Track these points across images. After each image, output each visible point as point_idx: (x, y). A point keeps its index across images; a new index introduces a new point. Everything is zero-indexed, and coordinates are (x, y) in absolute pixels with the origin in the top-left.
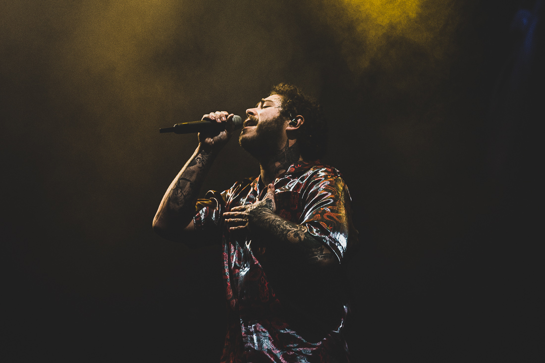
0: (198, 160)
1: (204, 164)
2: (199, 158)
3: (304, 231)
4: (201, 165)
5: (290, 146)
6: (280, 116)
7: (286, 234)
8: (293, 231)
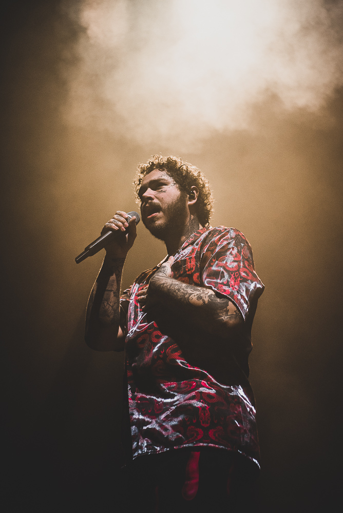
3: (207, 294)
7: (188, 297)
8: (196, 294)
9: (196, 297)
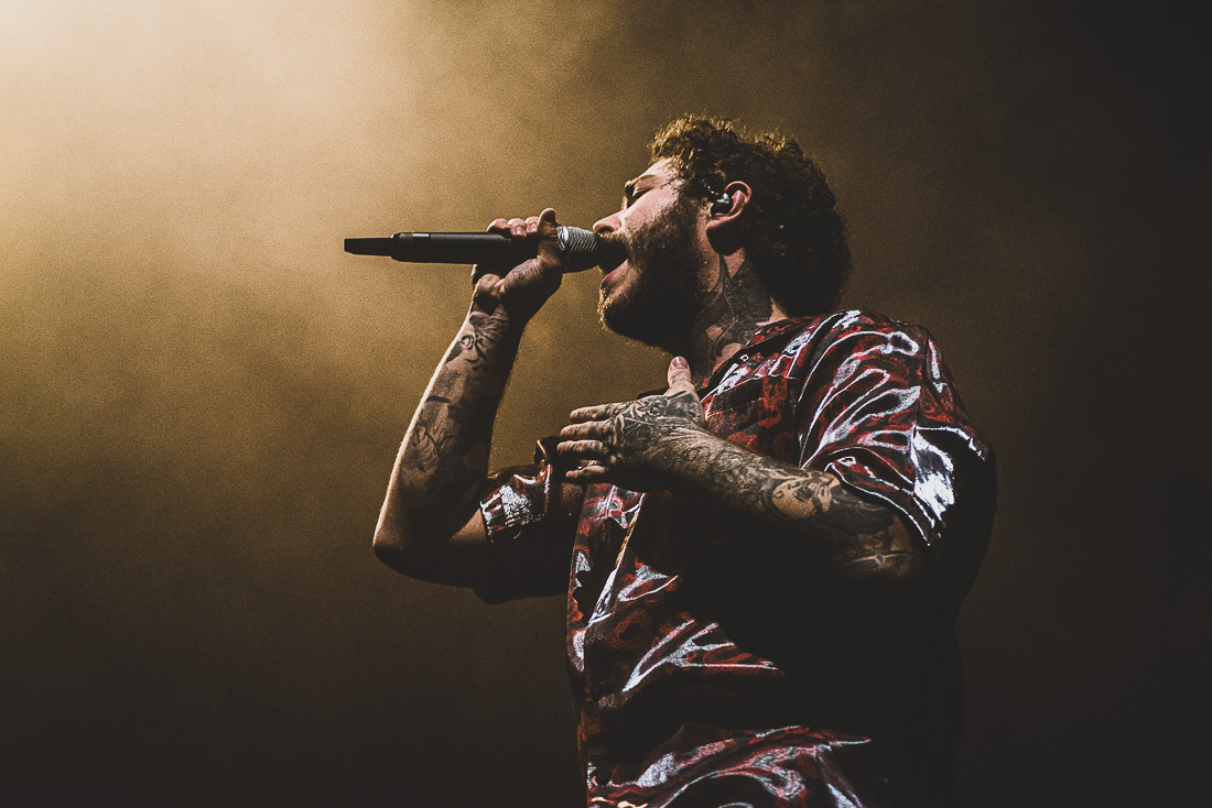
0: (466, 341)
1: (484, 350)
2: (469, 337)
3: (828, 484)
4: (473, 354)
5: (732, 272)
6: (680, 199)
7: (770, 492)
8: (793, 483)
9: (793, 490)
